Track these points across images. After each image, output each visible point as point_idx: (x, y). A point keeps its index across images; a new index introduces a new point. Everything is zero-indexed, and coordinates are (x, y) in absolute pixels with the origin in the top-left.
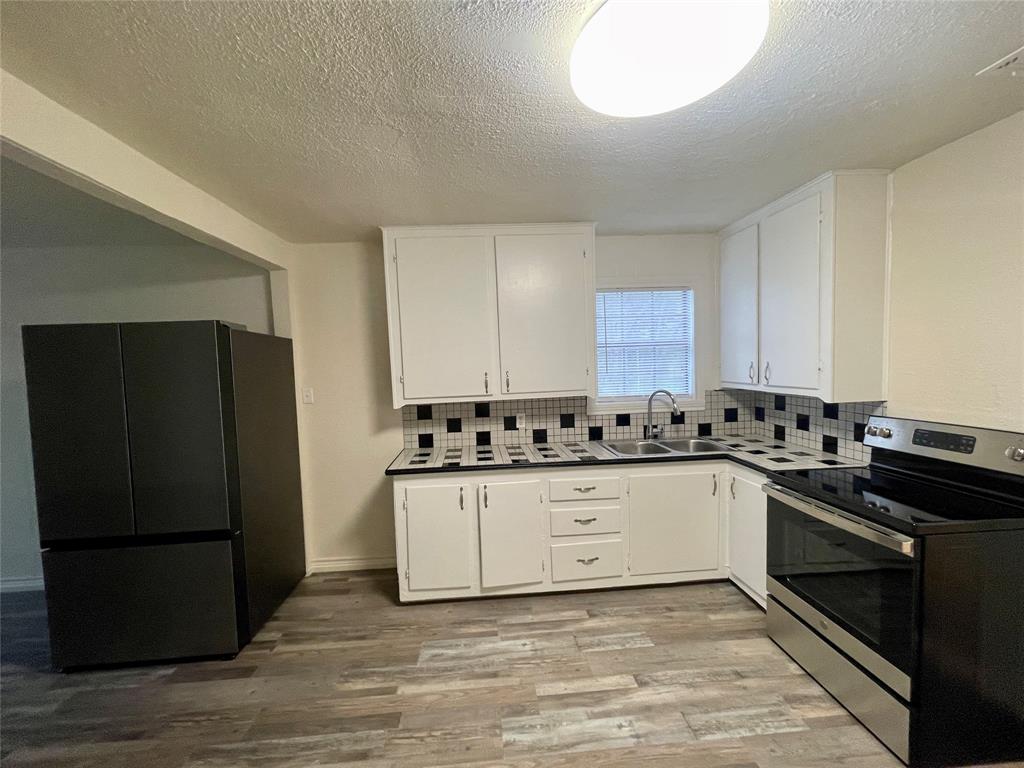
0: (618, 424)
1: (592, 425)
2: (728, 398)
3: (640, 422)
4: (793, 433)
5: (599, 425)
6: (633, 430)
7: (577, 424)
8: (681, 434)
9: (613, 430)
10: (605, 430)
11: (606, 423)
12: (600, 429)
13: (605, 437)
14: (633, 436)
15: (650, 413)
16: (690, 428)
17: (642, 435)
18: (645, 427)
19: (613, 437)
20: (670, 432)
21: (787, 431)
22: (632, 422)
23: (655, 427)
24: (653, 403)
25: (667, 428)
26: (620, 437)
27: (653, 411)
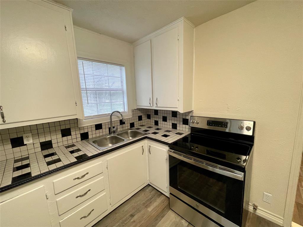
0: (96, 129)
1: (82, 132)
2: (139, 112)
3: (107, 126)
4: (161, 123)
5: (86, 131)
6: (104, 130)
7: (72, 133)
8: (124, 129)
9: (94, 132)
10: (89, 134)
11: (90, 130)
12: (87, 133)
13: (90, 137)
14: (104, 133)
15: (111, 122)
16: (127, 126)
17: (108, 132)
18: (110, 128)
19: (94, 136)
20: (120, 129)
21: (159, 122)
22: (103, 127)
23: (114, 127)
24: (112, 117)
25: (119, 127)
26: (98, 135)
27: (112, 120)
